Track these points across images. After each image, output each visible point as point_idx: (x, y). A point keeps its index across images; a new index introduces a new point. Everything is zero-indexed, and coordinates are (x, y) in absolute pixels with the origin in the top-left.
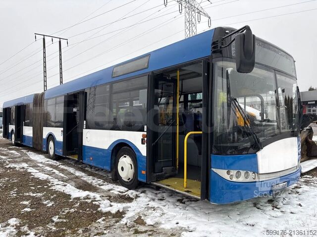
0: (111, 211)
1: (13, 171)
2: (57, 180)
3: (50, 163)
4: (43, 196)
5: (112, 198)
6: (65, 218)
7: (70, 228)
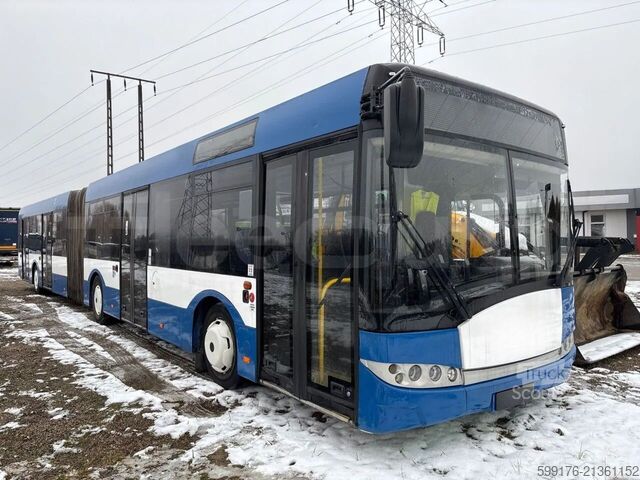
0: (172, 434)
1: (16, 345)
2: (93, 365)
3: (93, 330)
4: (52, 398)
5: (183, 407)
6: (77, 446)
7: (79, 466)
